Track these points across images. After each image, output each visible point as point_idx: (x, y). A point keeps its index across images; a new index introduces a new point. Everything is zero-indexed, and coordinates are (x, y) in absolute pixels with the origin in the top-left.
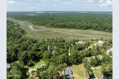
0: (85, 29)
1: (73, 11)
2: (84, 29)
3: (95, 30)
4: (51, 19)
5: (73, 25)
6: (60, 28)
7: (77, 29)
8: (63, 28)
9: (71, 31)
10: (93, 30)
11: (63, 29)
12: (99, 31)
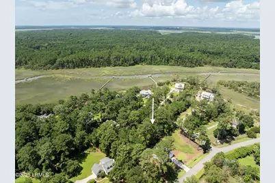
0: (133, 65)
1: (77, 27)
2: (130, 65)
3: (150, 64)
4: (34, 48)
5: (105, 58)
6: (74, 68)
7: (115, 66)
8: (82, 67)
9: (106, 72)
10: (147, 64)
11: (82, 69)
12: (159, 65)
